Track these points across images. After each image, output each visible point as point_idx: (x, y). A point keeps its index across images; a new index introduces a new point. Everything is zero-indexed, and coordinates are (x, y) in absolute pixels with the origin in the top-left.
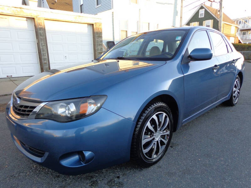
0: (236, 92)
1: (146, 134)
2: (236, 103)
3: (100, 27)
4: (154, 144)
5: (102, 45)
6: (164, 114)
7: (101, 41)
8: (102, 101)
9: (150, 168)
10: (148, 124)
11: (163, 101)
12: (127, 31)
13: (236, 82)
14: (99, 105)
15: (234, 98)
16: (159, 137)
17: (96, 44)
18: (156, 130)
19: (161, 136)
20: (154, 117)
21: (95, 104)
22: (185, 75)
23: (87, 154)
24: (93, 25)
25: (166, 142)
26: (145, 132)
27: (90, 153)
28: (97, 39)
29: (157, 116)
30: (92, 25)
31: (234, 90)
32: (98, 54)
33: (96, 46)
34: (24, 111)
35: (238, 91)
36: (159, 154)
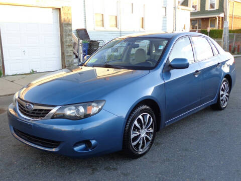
0: (224, 96)
1: (134, 130)
2: (225, 107)
3: (69, 12)
4: (141, 139)
5: (71, 35)
6: (148, 115)
7: (70, 30)
8: (102, 104)
9: (137, 160)
10: (136, 122)
11: (147, 104)
12: (103, 15)
13: (224, 85)
14: (100, 107)
15: (222, 102)
16: (145, 133)
17: (64, 34)
18: (142, 128)
19: (146, 133)
20: (140, 117)
21: (97, 106)
22: (166, 81)
23: (93, 142)
24: (60, 9)
25: (150, 139)
26: (133, 129)
27: (95, 141)
28: (64, 28)
29: (142, 116)
30: (58, 10)
31: (221, 94)
32: (66, 48)
33: (64, 37)
34: (40, 114)
35: (227, 94)
36: (144, 148)
